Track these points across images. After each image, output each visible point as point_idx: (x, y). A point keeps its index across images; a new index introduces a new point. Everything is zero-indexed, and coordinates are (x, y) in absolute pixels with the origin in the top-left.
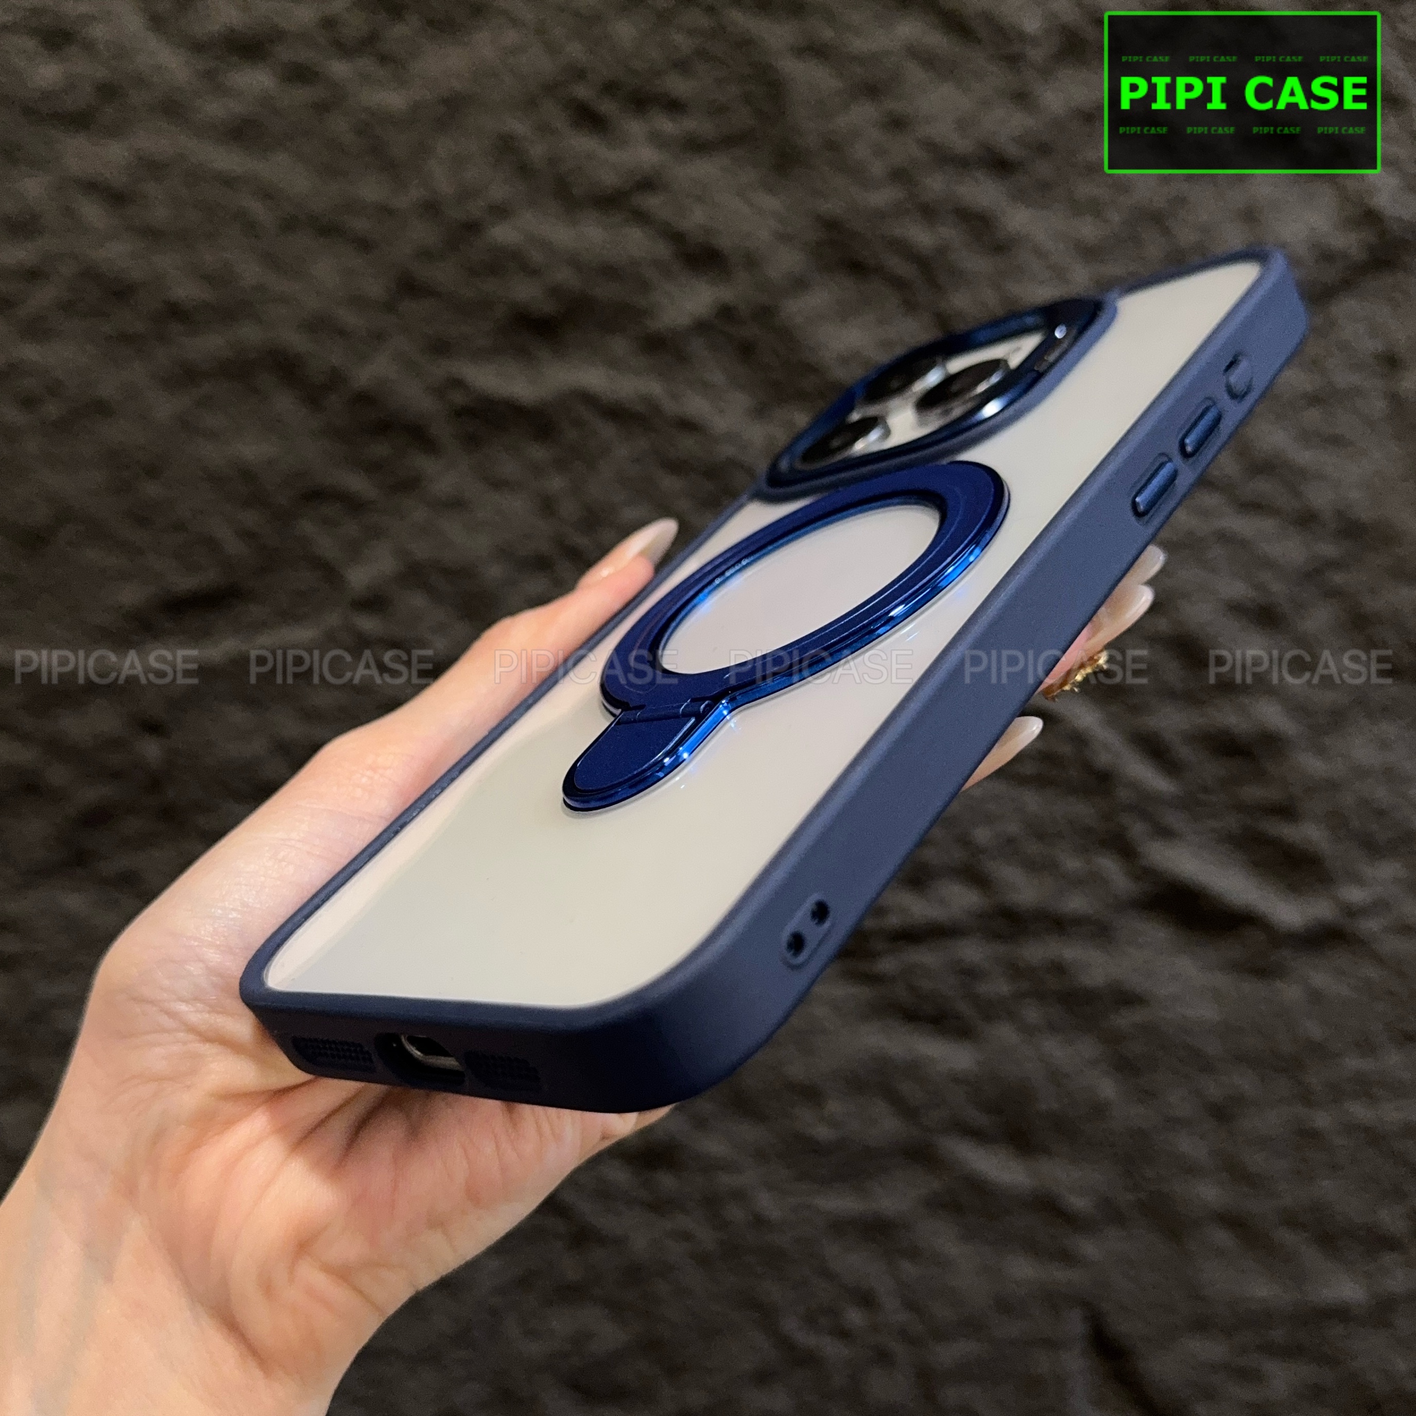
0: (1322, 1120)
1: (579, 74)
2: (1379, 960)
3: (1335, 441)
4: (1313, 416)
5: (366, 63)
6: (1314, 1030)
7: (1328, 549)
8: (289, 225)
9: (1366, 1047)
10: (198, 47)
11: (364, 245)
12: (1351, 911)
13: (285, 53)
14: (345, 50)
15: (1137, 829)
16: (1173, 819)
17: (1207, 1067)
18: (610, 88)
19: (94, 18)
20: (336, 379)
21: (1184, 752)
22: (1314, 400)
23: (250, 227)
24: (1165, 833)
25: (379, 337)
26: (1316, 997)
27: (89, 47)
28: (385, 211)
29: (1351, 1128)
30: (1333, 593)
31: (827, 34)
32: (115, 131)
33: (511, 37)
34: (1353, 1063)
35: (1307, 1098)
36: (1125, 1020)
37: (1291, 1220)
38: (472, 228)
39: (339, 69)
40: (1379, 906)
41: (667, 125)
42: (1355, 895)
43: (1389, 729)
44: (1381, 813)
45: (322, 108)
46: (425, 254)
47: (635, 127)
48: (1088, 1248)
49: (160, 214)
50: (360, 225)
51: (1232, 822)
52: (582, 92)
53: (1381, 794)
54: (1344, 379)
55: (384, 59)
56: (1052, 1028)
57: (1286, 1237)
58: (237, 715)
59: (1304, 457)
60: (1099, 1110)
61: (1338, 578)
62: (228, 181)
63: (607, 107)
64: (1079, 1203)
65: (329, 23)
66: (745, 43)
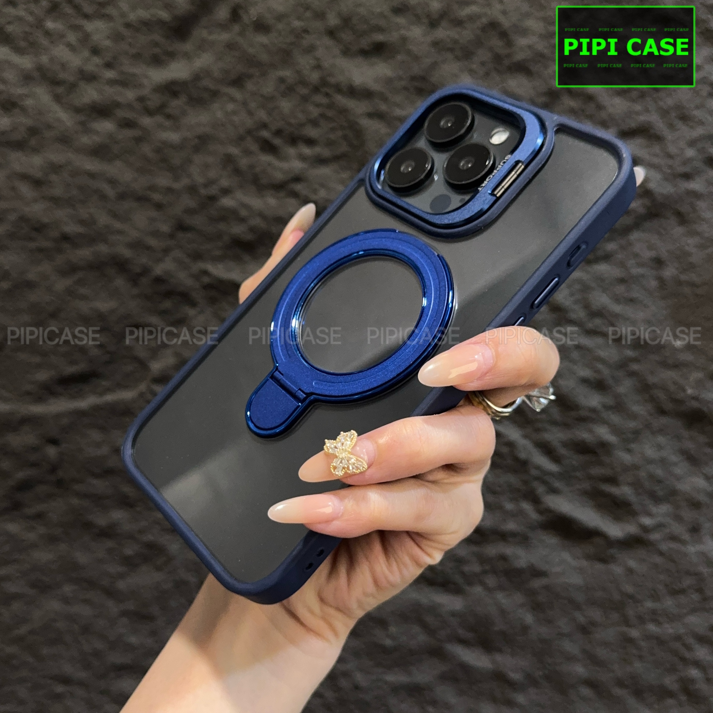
0: (634, 633)
1: (265, 126)
2: (661, 554)
3: (632, 301)
4: (620, 289)
5: (159, 119)
6: (629, 589)
7: (629, 353)
8: (122, 196)
9: (655, 597)
10: (78, 110)
11: (159, 206)
12: (645, 529)
13: (121, 113)
14: (150, 112)
15: (540, 489)
16: (557, 484)
17: (578, 607)
18: (278, 133)
19: (26, 96)
20: (146, 271)
21: (563, 451)
22: (622, 281)
23: (103, 197)
24: (554, 491)
25: (166, 251)
26: (630, 571)
27: (24, 110)
28: (169, 190)
29: (649, 637)
30: (632, 374)
31: (383, 107)
32: (36, 150)
33: (230, 107)
34: (649, 604)
35: (627, 622)
36: (537, 583)
37: (620, 683)
38: (212, 199)
39: (146, 121)
40: (660, 526)
41: (307, 151)
42: (647, 521)
43: (661, 439)
44: (660, 481)
45: (138, 140)
46: (190, 212)
47: (292, 151)
48: (521, 699)
49: (58, 191)
50: (156, 197)
51: (586, 485)
52: (265, 134)
53: (659, 472)
54: (636, 271)
55: (169, 117)
56: (501, 588)
57: (618, 691)
58: (96, 435)
59: (617, 308)
60: (525, 629)
61: (635, 367)
62: (92, 175)
63: (277, 141)
64: (515, 676)
65: (141, 99)
66: (344, 111)
